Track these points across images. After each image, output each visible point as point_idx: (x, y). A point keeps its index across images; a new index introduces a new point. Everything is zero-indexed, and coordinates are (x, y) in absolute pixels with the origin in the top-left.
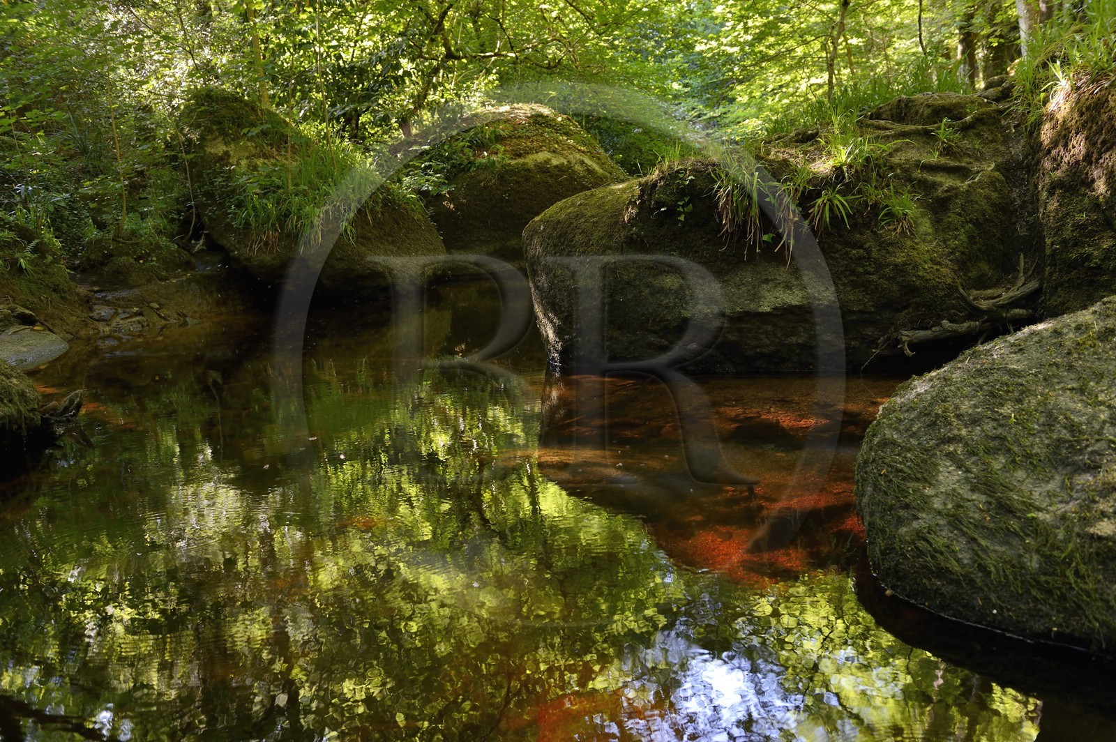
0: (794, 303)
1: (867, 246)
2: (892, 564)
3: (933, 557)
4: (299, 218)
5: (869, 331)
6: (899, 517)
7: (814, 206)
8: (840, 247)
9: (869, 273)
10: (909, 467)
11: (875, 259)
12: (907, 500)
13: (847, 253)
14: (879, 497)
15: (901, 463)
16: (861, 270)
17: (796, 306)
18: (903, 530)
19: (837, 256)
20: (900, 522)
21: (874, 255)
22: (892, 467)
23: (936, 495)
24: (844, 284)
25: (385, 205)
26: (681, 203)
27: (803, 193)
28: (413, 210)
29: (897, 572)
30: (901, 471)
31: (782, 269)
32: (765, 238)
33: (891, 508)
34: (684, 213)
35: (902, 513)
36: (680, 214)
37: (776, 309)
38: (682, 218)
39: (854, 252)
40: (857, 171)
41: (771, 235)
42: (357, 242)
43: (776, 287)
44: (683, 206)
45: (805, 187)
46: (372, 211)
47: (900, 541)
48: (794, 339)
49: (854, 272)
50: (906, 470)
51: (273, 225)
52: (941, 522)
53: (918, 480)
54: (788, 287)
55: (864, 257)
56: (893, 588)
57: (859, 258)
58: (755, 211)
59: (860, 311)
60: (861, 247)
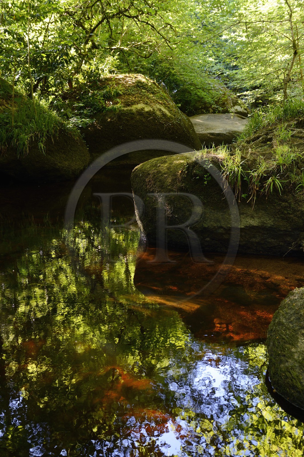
0: (255, 225)
1: (289, 201)
2: (277, 379)
3: (291, 380)
4: (18, 140)
5: (288, 239)
6: (281, 360)
7: (266, 183)
8: (277, 201)
9: (289, 214)
10: (287, 338)
11: (293, 207)
12: (285, 353)
13: (280, 204)
14: (275, 349)
15: (284, 335)
16: (286, 212)
17: (256, 226)
18: (282, 365)
19: (276, 205)
20: (281, 362)
21: (292, 206)
22: (281, 336)
23: (296, 352)
24: (278, 218)
25: (60, 133)
26: (206, 176)
27: (261, 177)
28: (74, 135)
29: (278, 383)
30: (284, 339)
31: (250, 208)
32: (243, 196)
33: (279, 355)
34: (207, 180)
35: (282, 358)
36: (205, 181)
37: (246, 227)
38: (206, 183)
39: (283, 204)
40: (287, 167)
41: (246, 195)
42: (46, 153)
43: (247, 216)
44: (207, 177)
45: (262, 174)
46: (54, 136)
47: (280, 370)
48: (254, 240)
49: (283, 213)
50: (286, 339)
51: (4, 143)
52: (297, 365)
53: (290, 344)
54: (252, 217)
55: (288, 207)
56: (276, 389)
57: (285, 207)
58: (239, 183)
59: (284, 230)
60: (287, 202)
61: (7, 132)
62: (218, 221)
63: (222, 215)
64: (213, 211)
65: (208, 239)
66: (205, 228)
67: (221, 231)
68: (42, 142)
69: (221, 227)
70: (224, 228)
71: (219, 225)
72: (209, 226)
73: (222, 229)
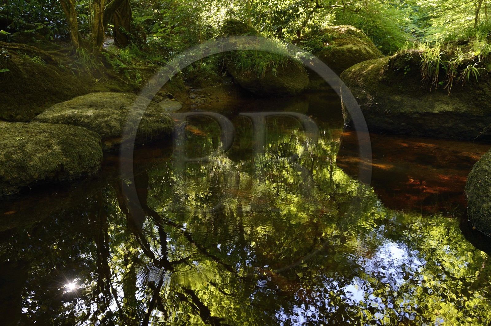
0: (449, 110)
1: (484, 89)
4: (258, 66)
5: (480, 124)
6: (484, 200)
7: (463, 71)
8: (472, 89)
9: (484, 101)
11: (487, 95)
12: (488, 194)
13: (475, 92)
14: (476, 191)
15: (488, 179)
16: (480, 99)
17: (449, 112)
18: (484, 205)
19: (470, 92)
20: (484, 202)
21: (487, 93)
22: (484, 180)
24: (472, 104)
25: (289, 63)
27: (459, 66)
28: (299, 65)
29: (479, 221)
30: (487, 182)
31: (446, 96)
32: (440, 83)
33: (481, 196)
35: (485, 198)
36: (405, 71)
37: (440, 112)
38: (406, 73)
39: (478, 91)
40: (484, 58)
41: (443, 82)
42: (277, 76)
43: (442, 103)
44: (407, 68)
45: (460, 63)
46: (284, 65)
47: (482, 209)
48: (446, 125)
49: (477, 100)
50: (490, 182)
51: (249, 68)
54: (447, 104)
55: (482, 94)
56: (476, 227)
57: (480, 94)
58: (437, 71)
59: (477, 116)
60: (482, 90)
61: (252, 61)
62: (414, 107)
63: (418, 102)
64: (410, 99)
65: (403, 124)
66: (402, 113)
67: (416, 116)
68: (275, 68)
69: (417, 112)
70: (420, 113)
71: (415, 110)
72: (405, 112)
73: (417, 115)
